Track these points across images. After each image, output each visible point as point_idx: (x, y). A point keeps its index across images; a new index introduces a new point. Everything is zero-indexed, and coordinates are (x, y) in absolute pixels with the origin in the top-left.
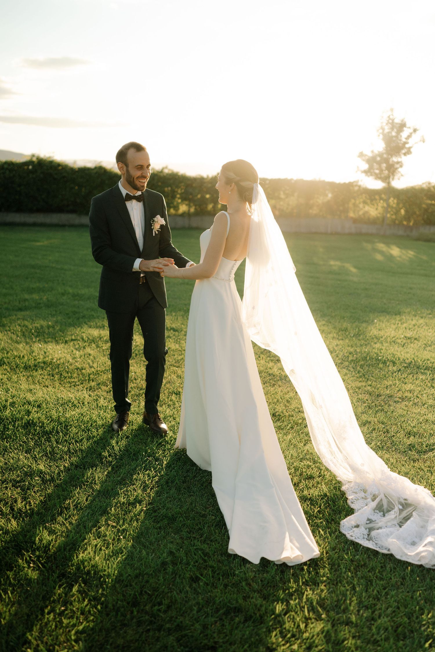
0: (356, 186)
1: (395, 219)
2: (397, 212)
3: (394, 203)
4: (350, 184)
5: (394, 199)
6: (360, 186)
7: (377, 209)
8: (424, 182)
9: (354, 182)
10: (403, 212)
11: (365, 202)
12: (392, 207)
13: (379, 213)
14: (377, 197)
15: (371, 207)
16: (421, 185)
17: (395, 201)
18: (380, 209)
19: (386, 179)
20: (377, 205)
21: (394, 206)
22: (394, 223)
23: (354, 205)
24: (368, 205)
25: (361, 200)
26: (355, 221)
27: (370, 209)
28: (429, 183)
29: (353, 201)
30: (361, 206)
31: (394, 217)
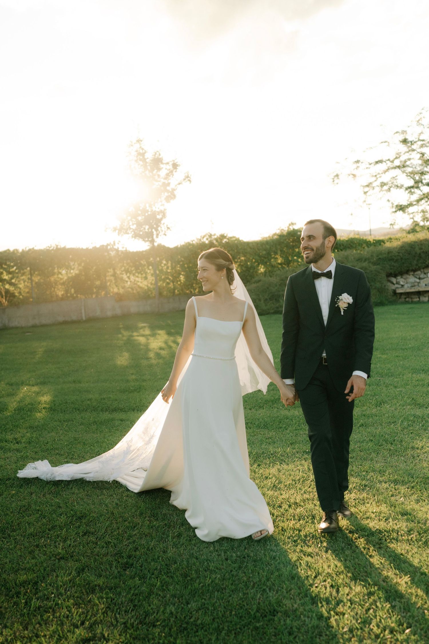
0: (112, 249)
1: (174, 289)
2: (176, 278)
3: (168, 268)
4: (104, 249)
5: (167, 261)
6: (117, 250)
7: (146, 278)
8: (204, 234)
9: (108, 245)
10: (182, 278)
11: (127, 271)
12: (167, 273)
13: (152, 284)
14: (143, 262)
15: (138, 277)
16: (200, 240)
17: (169, 264)
18: (151, 279)
19: (148, 236)
20: (146, 273)
21: (169, 271)
22: (174, 292)
23: (114, 275)
24: (134, 275)
25: (123, 268)
26: (119, 298)
27: (137, 279)
28: (210, 236)
29: (111, 271)
30: (125, 277)
31: (171, 285)
